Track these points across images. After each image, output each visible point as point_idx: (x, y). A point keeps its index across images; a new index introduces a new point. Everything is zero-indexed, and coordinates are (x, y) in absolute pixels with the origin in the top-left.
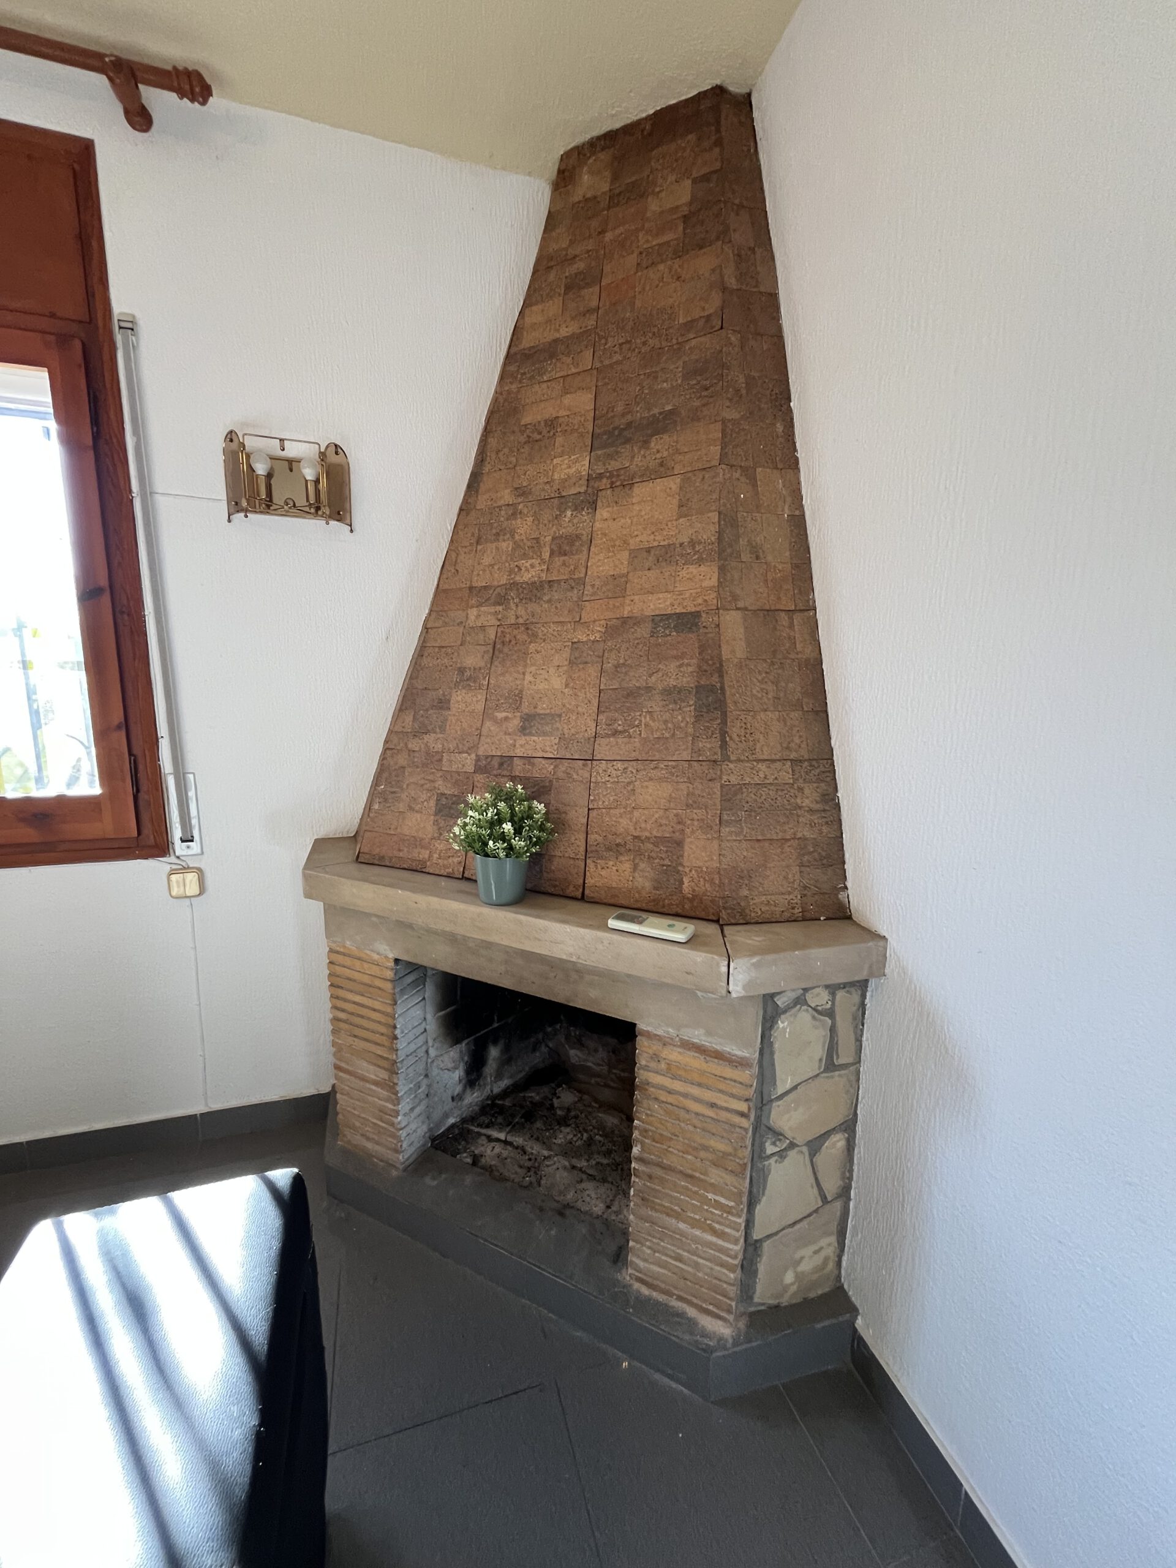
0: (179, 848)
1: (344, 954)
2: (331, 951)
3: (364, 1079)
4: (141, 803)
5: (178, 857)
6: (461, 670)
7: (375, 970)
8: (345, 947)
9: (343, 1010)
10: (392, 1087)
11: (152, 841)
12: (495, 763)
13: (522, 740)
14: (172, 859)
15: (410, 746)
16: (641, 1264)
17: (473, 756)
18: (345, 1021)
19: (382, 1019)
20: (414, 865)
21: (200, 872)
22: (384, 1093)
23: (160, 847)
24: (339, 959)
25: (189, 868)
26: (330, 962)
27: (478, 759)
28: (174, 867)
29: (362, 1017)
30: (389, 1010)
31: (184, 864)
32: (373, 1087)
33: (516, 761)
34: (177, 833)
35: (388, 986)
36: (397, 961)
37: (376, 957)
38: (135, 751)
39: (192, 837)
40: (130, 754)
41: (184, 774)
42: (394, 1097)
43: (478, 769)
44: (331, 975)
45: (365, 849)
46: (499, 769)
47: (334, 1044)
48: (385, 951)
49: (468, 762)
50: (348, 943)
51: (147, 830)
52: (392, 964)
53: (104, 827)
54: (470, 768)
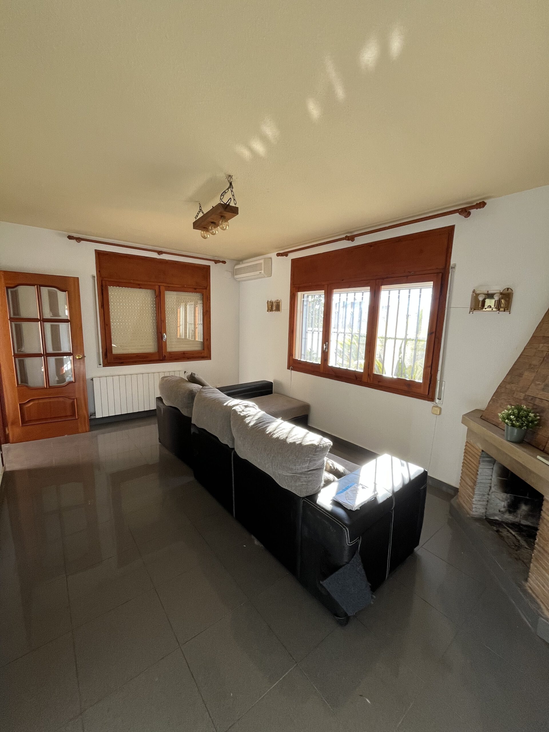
0: (437, 401)
1: (470, 444)
2: (467, 442)
3: (467, 484)
4: (430, 386)
5: (436, 403)
6: (530, 365)
7: (476, 451)
8: (470, 442)
9: (466, 461)
10: (473, 489)
11: (430, 397)
12: (530, 398)
13: (542, 393)
14: (434, 403)
15: (506, 387)
16: (532, 582)
17: (524, 394)
18: (466, 464)
19: (475, 467)
20: (496, 424)
21: (440, 409)
22: (471, 490)
23: (432, 399)
24: (468, 445)
25: (438, 407)
26: (466, 445)
27: (525, 396)
28: (435, 405)
29: (470, 464)
30: (477, 465)
31: (437, 405)
32: (469, 487)
33: (537, 400)
34: (437, 396)
35: (478, 457)
36: (483, 451)
37: (477, 448)
38: (432, 373)
39: (441, 398)
40: (431, 374)
41: (442, 381)
42: (473, 492)
43: (525, 399)
44: (465, 449)
45: (484, 415)
46: (530, 400)
47: (462, 470)
48: (480, 446)
49: (522, 395)
50: (471, 441)
51: (430, 394)
52: (481, 451)
53: (421, 391)
54: (522, 398)
